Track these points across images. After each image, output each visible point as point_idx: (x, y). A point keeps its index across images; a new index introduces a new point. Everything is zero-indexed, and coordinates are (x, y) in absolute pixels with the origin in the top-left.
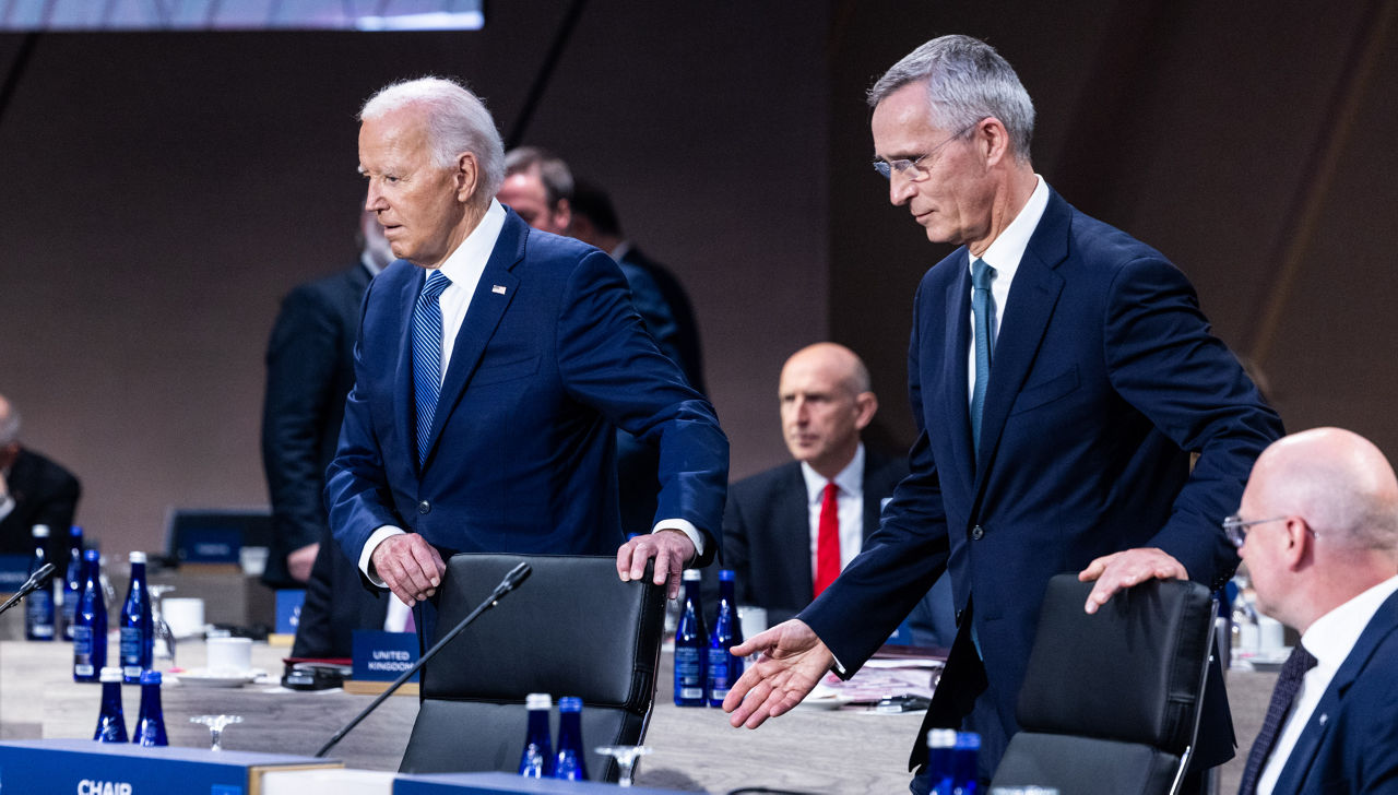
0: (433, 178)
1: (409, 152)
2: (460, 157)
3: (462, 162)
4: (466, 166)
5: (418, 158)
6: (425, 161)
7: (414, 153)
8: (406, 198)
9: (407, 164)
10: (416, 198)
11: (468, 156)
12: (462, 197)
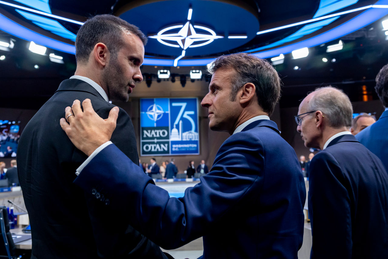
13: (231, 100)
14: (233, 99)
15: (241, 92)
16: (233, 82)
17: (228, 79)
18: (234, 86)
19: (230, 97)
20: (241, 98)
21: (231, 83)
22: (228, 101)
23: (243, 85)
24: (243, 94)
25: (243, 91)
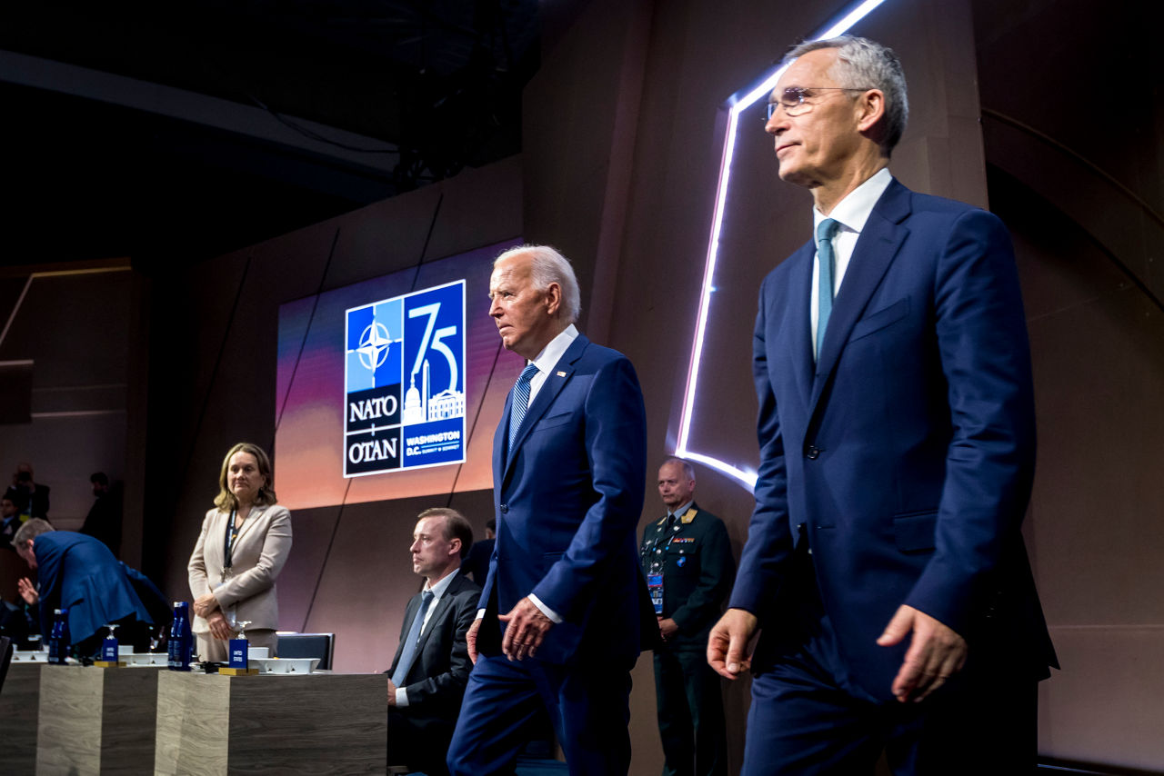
0: (531, 295)
1: (518, 278)
2: (550, 285)
3: (551, 289)
4: (555, 292)
5: (524, 282)
6: (527, 285)
7: (522, 279)
8: (513, 307)
9: (517, 285)
10: (520, 306)
11: (555, 286)
12: (550, 311)
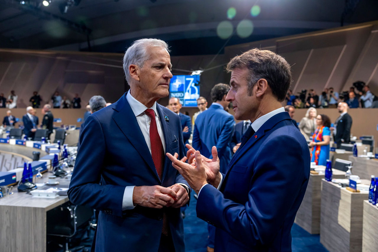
13: (249, 95)
14: (251, 94)
15: (256, 87)
16: (248, 80)
17: (244, 77)
18: (250, 83)
19: (248, 92)
20: (257, 92)
21: (247, 81)
22: (246, 97)
23: (257, 81)
24: (258, 88)
25: (258, 86)
